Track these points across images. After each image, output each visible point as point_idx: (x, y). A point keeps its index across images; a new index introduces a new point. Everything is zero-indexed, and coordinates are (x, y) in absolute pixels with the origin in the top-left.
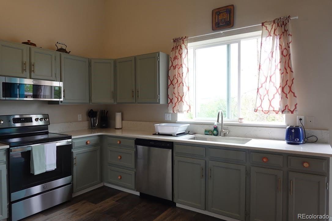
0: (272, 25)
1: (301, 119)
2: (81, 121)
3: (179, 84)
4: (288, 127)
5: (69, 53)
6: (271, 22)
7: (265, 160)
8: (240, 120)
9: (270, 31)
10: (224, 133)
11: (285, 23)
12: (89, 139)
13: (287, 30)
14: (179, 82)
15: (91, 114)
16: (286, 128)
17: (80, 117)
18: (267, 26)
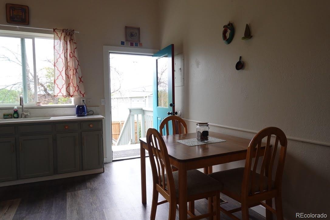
0: (62, 33)
1: (83, 101)
4: (77, 106)
6: (60, 30)
7: (66, 127)
8: (38, 104)
9: (60, 37)
10: (25, 115)
11: (71, 34)
13: (73, 39)
16: (76, 107)
18: (57, 32)
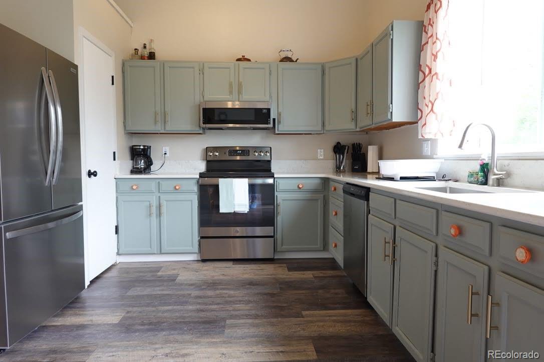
2: (322, 159)
3: (432, 76)
5: (296, 61)
12: (304, 181)
14: (433, 73)
15: (338, 149)
17: (321, 154)
